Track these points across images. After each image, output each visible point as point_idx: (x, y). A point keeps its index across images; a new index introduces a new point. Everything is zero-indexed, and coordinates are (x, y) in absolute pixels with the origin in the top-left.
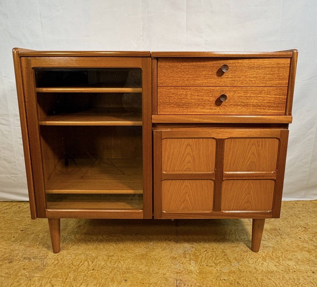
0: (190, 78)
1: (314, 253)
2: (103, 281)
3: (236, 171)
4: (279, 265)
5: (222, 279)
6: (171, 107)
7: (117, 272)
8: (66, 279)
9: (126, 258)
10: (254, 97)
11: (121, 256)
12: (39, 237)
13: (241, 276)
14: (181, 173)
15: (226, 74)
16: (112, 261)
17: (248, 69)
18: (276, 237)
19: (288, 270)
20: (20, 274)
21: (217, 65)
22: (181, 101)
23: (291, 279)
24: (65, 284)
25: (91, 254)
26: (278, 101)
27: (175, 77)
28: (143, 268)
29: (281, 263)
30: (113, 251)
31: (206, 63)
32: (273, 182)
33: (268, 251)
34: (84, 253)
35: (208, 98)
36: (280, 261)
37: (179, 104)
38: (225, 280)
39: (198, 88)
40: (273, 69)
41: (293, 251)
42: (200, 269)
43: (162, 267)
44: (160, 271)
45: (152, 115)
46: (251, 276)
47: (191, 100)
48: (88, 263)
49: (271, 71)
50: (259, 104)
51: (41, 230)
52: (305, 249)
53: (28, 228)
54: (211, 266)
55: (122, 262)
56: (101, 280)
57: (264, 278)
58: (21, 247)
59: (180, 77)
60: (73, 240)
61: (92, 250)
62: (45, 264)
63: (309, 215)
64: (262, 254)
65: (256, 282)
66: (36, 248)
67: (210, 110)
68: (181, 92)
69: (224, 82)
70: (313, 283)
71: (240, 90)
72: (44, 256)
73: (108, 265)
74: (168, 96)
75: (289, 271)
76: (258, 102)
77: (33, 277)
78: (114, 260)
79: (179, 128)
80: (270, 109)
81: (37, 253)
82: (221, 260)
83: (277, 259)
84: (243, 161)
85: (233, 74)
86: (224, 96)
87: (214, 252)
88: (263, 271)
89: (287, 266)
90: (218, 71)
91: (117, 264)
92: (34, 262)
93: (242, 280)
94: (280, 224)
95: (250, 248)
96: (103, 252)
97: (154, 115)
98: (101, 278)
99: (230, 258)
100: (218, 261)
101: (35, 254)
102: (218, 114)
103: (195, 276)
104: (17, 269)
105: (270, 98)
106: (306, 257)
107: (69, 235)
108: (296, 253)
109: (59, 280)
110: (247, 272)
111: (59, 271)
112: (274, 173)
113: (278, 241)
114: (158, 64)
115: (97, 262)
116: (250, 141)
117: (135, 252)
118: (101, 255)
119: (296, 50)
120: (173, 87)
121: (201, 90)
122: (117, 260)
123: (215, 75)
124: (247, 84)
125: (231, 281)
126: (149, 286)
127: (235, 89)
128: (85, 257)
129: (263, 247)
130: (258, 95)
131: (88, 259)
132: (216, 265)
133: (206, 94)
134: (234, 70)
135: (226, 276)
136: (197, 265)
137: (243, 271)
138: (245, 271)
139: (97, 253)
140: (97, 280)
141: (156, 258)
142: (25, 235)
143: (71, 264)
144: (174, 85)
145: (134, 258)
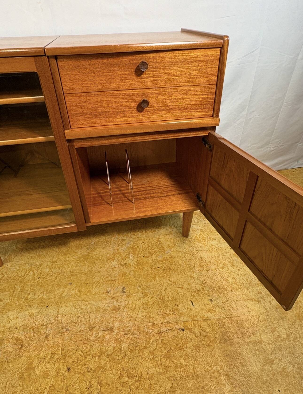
0: (102, 80)
2: (50, 287)
4: (204, 246)
5: (156, 267)
6: (86, 118)
7: (61, 277)
8: (14, 292)
9: (69, 261)
10: (180, 99)
11: (65, 261)
13: (173, 262)
15: (146, 73)
16: (57, 267)
17: (172, 65)
21: (135, 61)
22: (96, 110)
24: (13, 296)
25: (35, 263)
26: (205, 102)
27: (84, 80)
28: (86, 269)
29: (206, 244)
30: (56, 256)
31: (120, 60)
33: (196, 235)
34: (28, 262)
35: (128, 104)
37: (95, 113)
38: (158, 268)
40: (201, 63)
42: (137, 261)
43: (103, 265)
44: (102, 269)
45: (64, 129)
46: (181, 260)
47: (108, 108)
48: (33, 272)
49: (199, 66)
50: (186, 106)
54: (147, 257)
55: (66, 267)
56: (48, 287)
59: (90, 80)
60: (15, 250)
61: (35, 258)
65: (185, 265)
67: (132, 118)
68: (95, 99)
69: (145, 83)
70: (229, 258)
71: (164, 92)
73: (52, 272)
74: (79, 105)
75: (212, 251)
76: (185, 104)
78: (58, 265)
80: (197, 111)
82: (156, 250)
83: (203, 241)
85: (154, 72)
86: (146, 102)
87: (150, 242)
89: (211, 246)
90: (136, 70)
91: (61, 269)
93: (173, 265)
95: (181, 234)
96: (47, 259)
97: (67, 130)
98: (47, 285)
99: (164, 246)
100: (154, 251)
102: (141, 121)
103: (133, 268)
105: (197, 98)
107: (10, 246)
109: (7, 294)
110: (178, 257)
113: (206, 223)
114: (58, 63)
115: (42, 269)
117: (77, 254)
118: (45, 262)
119: (227, 37)
120: (84, 93)
121: (118, 95)
122: (61, 264)
123: (133, 75)
124: (171, 84)
125: (164, 268)
126: (93, 286)
127: (158, 91)
128: (30, 267)
129: (193, 231)
130: (183, 97)
131: (33, 268)
132: (152, 255)
133: (125, 99)
134: (156, 67)
135: (160, 264)
136: (135, 257)
137: (174, 256)
138: (176, 256)
139: (41, 260)
140: (43, 288)
141: (97, 258)
143: (16, 276)
144: (84, 90)
145: (77, 261)
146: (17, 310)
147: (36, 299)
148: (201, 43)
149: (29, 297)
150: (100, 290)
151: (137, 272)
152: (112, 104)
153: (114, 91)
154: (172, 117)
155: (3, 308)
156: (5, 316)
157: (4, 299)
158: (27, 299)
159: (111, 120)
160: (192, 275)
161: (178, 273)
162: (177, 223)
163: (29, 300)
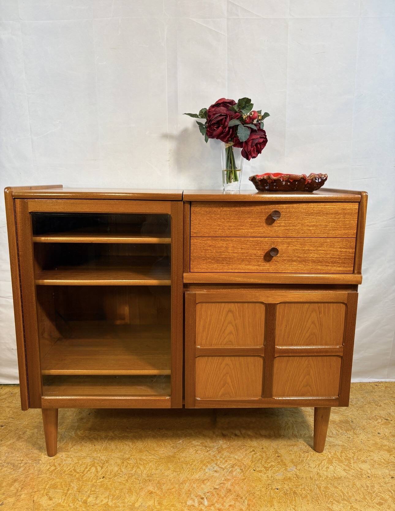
0: (231, 226)
2: (117, 492)
3: (292, 345)
4: (349, 469)
5: (274, 488)
6: (208, 263)
7: (135, 480)
8: (68, 490)
9: (147, 461)
10: (314, 250)
11: (140, 459)
13: (299, 484)
14: (221, 347)
15: (278, 222)
16: (129, 466)
17: (305, 216)
18: (348, 432)
19: (360, 475)
21: (267, 210)
22: (220, 255)
23: (363, 486)
24: (67, 496)
25: (99, 457)
26: (344, 256)
27: (213, 225)
28: (170, 474)
29: (351, 466)
30: (129, 452)
31: (252, 208)
32: (340, 359)
33: (335, 451)
34: (90, 455)
35: (255, 252)
36: (351, 464)
37: (218, 259)
38: (277, 489)
39: (243, 239)
40: (337, 216)
41: (369, 451)
43: (195, 473)
45: (184, 272)
46: (312, 484)
47: (233, 254)
48: (96, 469)
49: (335, 218)
50: (321, 259)
51: (27, 425)
52: (384, 448)
53: (9, 423)
54: (260, 471)
55: (142, 468)
56: (115, 492)
57: (329, 485)
59: (219, 225)
60: (74, 438)
61: (100, 451)
63: (393, 402)
64: (328, 455)
65: (318, 492)
67: (257, 267)
68: (220, 243)
69: (275, 231)
70: (391, 492)
71: (295, 242)
73: (122, 472)
74: (204, 249)
75: (362, 477)
76: (320, 257)
78: (131, 465)
79: (217, 289)
80: (335, 266)
82: (273, 464)
83: (347, 462)
84: (300, 332)
85: (286, 222)
86: (275, 250)
87: (264, 452)
88: (327, 477)
89: (359, 470)
90: (267, 218)
91: (135, 470)
93: (300, 489)
94: (353, 415)
95: (312, 448)
96: (116, 454)
97: (186, 273)
98: (114, 489)
99: (285, 460)
100: (270, 465)
102: (268, 272)
105: (334, 251)
106: (385, 458)
107: (68, 432)
108: (372, 453)
109: (58, 492)
110: (308, 479)
111: (58, 480)
112: (340, 348)
113: (350, 438)
114: (191, 209)
115: (108, 467)
116: (309, 306)
117: (158, 453)
118: (113, 458)
119: (365, 192)
120: (210, 238)
121: (245, 241)
122: (135, 464)
123: (263, 223)
124: (304, 234)
125: (285, 490)
127: (289, 241)
128: (92, 461)
129: (330, 446)
130: (318, 249)
131: (96, 463)
132: (267, 470)
133: (252, 246)
134: (288, 217)
135: (279, 484)
137: (301, 477)
138: (304, 476)
139: (108, 455)
140: (109, 491)
141: (186, 461)
142: (6, 431)
143: (72, 471)
144: (211, 235)
145: (158, 462)
147: (97, 504)
148: (337, 197)
149: (89, 500)
152: (238, 250)
153: (241, 238)
154: (304, 270)
155: (52, 509)
157: (54, 497)
158: (85, 502)
159: (233, 267)
160: (331, 507)
161: (308, 501)
162: (305, 432)
163: (87, 504)
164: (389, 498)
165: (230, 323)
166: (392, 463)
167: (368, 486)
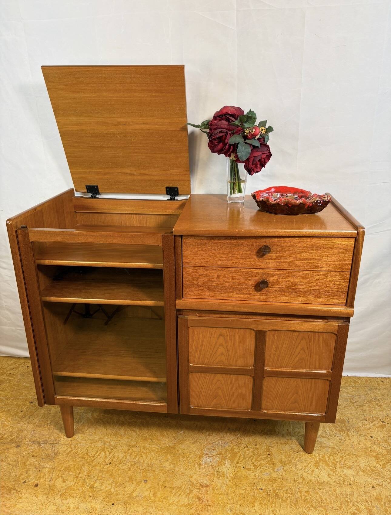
0: (222, 257)
1: (383, 460)
2: (120, 479)
3: (281, 367)
4: (333, 474)
5: (258, 488)
6: (200, 290)
7: (136, 469)
8: (79, 474)
9: (149, 450)
10: (306, 283)
12: (50, 414)
13: (283, 486)
14: (212, 366)
15: (269, 255)
16: (133, 454)
17: (298, 249)
18: (341, 433)
19: (341, 482)
20: (28, 463)
21: (258, 244)
22: (212, 283)
23: (342, 494)
24: (77, 480)
25: (109, 442)
26: (337, 289)
27: (204, 256)
28: (167, 466)
29: (336, 471)
30: (135, 439)
31: (243, 241)
32: (328, 383)
33: (325, 454)
34: (102, 440)
35: (246, 282)
36: (336, 469)
37: (210, 287)
38: (261, 489)
39: (234, 269)
40: (332, 250)
41: (357, 455)
42: (235, 472)
43: (189, 466)
44: (187, 471)
45: (176, 298)
46: (294, 487)
47: (224, 283)
48: (105, 454)
49: (329, 253)
50: (312, 291)
52: (373, 454)
54: (249, 469)
55: (144, 456)
56: (118, 479)
57: (311, 490)
58: (30, 426)
59: (210, 256)
60: (90, 420)
61: (111, 436)
62: (56, 452)
64: (316, 457)
65: (299, 496)
66: (46, 428)
67: (248, 296)
68: (212, 273)
69: (266, 263)
71: (287, 274)
72: (56, 441)
73: (127, 459)
74: (195, 278)
75: (344, 484)
76: (312, 288)
77: (43, 468)
78: (135, 452)
81: (47, 436)
82: (263, 462)
83: (333, 466)
84: (289, 356)
85: (278, 255)
86: (265, 283)
87: (256, 449)
88: (311, 481)
89: (343, 476)
90: (258, 251)
91: (138, 458)
92: (44, 448)
93: (282, 492)
94: (351, 414)
95: (302, 448)
96: (124, 440)
97: (178, 299)
98: (118, 476)
99: (275, 459)
100: (259, 463)
101: (46, 438)
102: (259, 300)
103: (227, 481)
104: (25, 456)
105: (327, 284)
106: (371, 465)
108: (360, 458)
109: (71, 475)
110: (292, 481)
111: (72, 463)
112: (329, 373)
113: (342, 439)
114: (183, 240)
115: (116, 453)
116: (299, 334)
117: (161, 442)
118: (121, 444)
119: (363, 228)
120: (202, 267)
121: (236, 272)
122: (139, 452)
123: (254, 256)
124: (296, 267)
125: (268, 491)
126: (171, 491)
127: (281, 273)
128: (103, 446)
129: (320, 447)
130: (310, 281)
131: (106, 448)
132: (256, 468)
133: (243, 276)
134: (280, 250)
135: (264, 485)
136: (233, 466)
137: (286, 479)
138: (289, 479)
139: (117, 440)
140: (113, 478)
141: (184, 454)
142: (34, 408)
143: (85, 454)
144: (202, 265)
145: (159, 452)
146: (79, 498)
147: (101, 490)
149: (96, 485)
150: (179, 501)
151: (230, 488)
152: (229, 280)
153: (232, 268)
154: (295, 300)
155: (64, 491)
156: (65, 502)
157: (67, 480)
158: (92, 487)
159: (225, 295)
161: (287, 504)
162: (300, 429)
163: (93, 489)
164: (365, 509)
165: (221, 345)
166: (376, 472)
167: (348, 494)
